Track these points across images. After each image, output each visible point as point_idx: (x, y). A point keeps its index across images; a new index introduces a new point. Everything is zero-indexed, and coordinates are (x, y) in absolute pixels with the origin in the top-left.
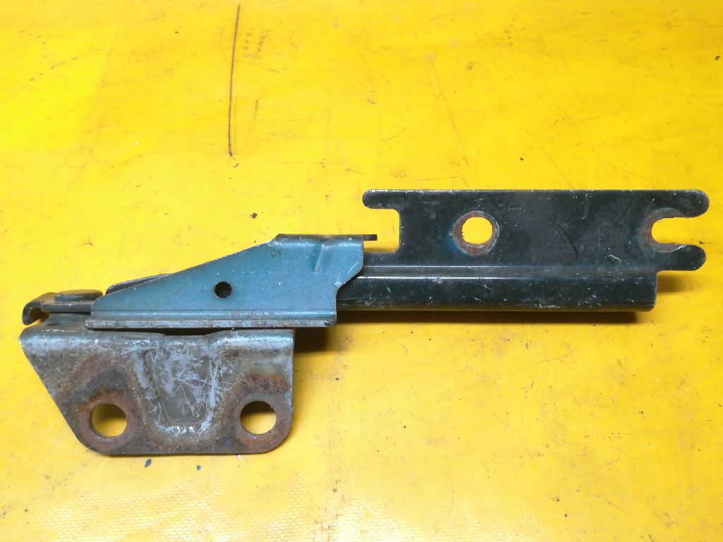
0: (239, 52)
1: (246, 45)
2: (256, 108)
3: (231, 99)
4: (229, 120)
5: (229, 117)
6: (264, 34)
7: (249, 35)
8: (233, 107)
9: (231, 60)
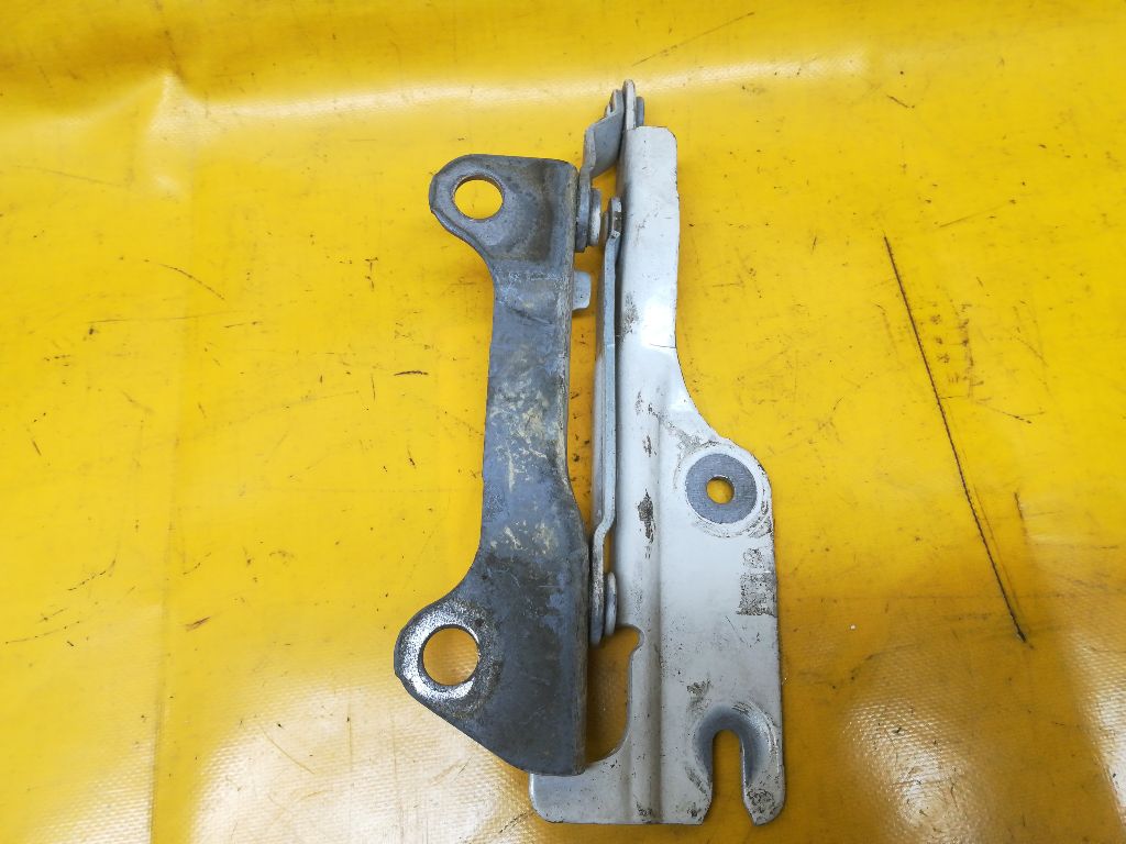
0: (940, 370)
1: (942, 350)
2: (1021, 516)
3: (967, 493)
4: (989, 553)
5: (984, 541)
6: (963, 317)
7: (935, 320)
8: (979, 514)
9: (933, 394)
